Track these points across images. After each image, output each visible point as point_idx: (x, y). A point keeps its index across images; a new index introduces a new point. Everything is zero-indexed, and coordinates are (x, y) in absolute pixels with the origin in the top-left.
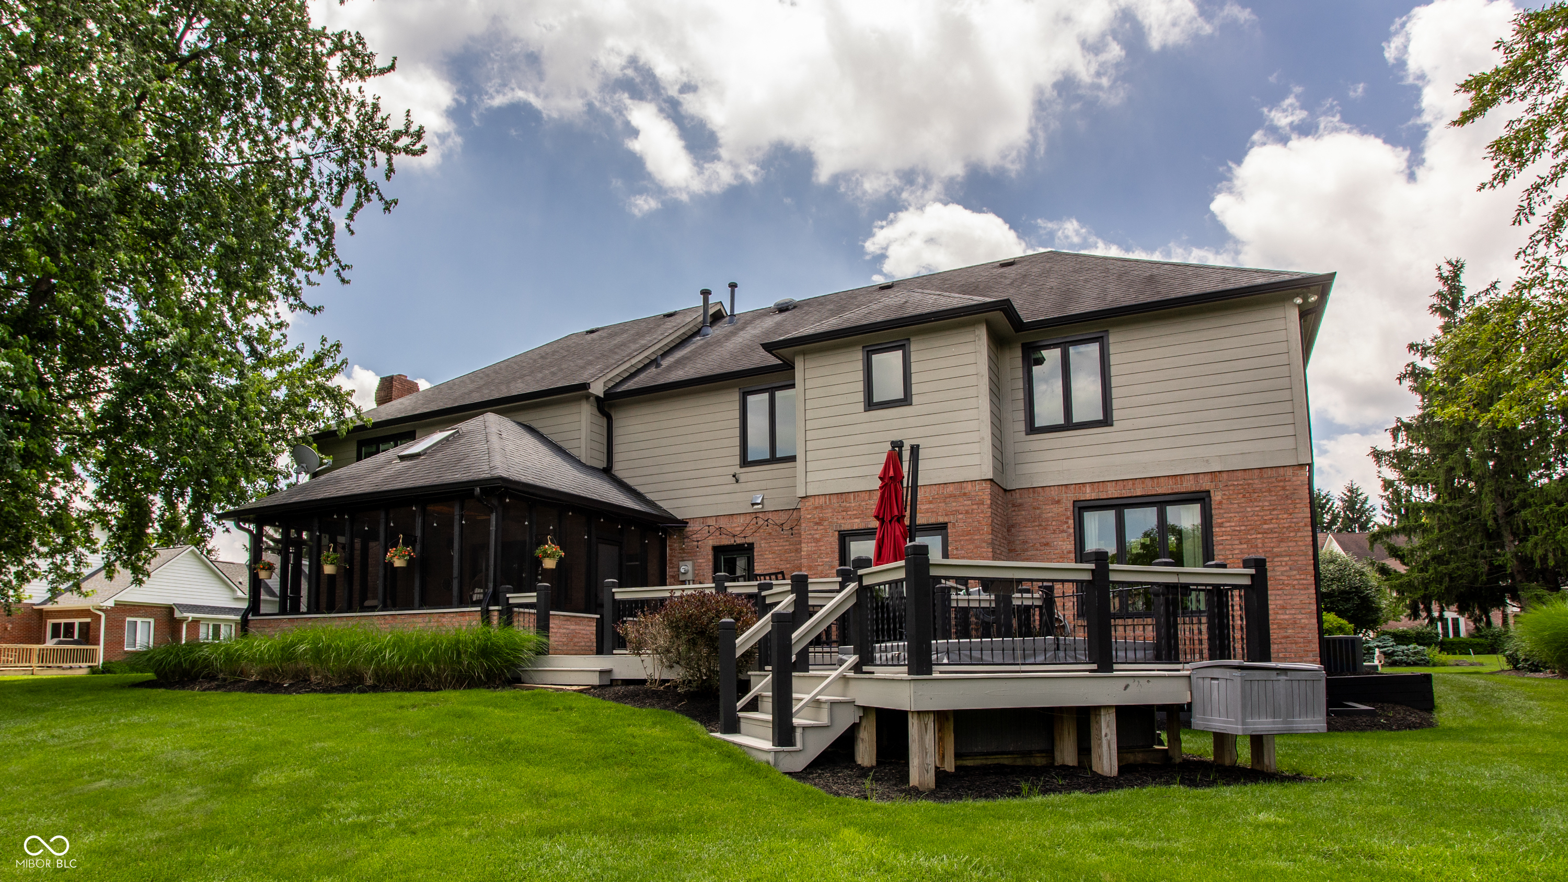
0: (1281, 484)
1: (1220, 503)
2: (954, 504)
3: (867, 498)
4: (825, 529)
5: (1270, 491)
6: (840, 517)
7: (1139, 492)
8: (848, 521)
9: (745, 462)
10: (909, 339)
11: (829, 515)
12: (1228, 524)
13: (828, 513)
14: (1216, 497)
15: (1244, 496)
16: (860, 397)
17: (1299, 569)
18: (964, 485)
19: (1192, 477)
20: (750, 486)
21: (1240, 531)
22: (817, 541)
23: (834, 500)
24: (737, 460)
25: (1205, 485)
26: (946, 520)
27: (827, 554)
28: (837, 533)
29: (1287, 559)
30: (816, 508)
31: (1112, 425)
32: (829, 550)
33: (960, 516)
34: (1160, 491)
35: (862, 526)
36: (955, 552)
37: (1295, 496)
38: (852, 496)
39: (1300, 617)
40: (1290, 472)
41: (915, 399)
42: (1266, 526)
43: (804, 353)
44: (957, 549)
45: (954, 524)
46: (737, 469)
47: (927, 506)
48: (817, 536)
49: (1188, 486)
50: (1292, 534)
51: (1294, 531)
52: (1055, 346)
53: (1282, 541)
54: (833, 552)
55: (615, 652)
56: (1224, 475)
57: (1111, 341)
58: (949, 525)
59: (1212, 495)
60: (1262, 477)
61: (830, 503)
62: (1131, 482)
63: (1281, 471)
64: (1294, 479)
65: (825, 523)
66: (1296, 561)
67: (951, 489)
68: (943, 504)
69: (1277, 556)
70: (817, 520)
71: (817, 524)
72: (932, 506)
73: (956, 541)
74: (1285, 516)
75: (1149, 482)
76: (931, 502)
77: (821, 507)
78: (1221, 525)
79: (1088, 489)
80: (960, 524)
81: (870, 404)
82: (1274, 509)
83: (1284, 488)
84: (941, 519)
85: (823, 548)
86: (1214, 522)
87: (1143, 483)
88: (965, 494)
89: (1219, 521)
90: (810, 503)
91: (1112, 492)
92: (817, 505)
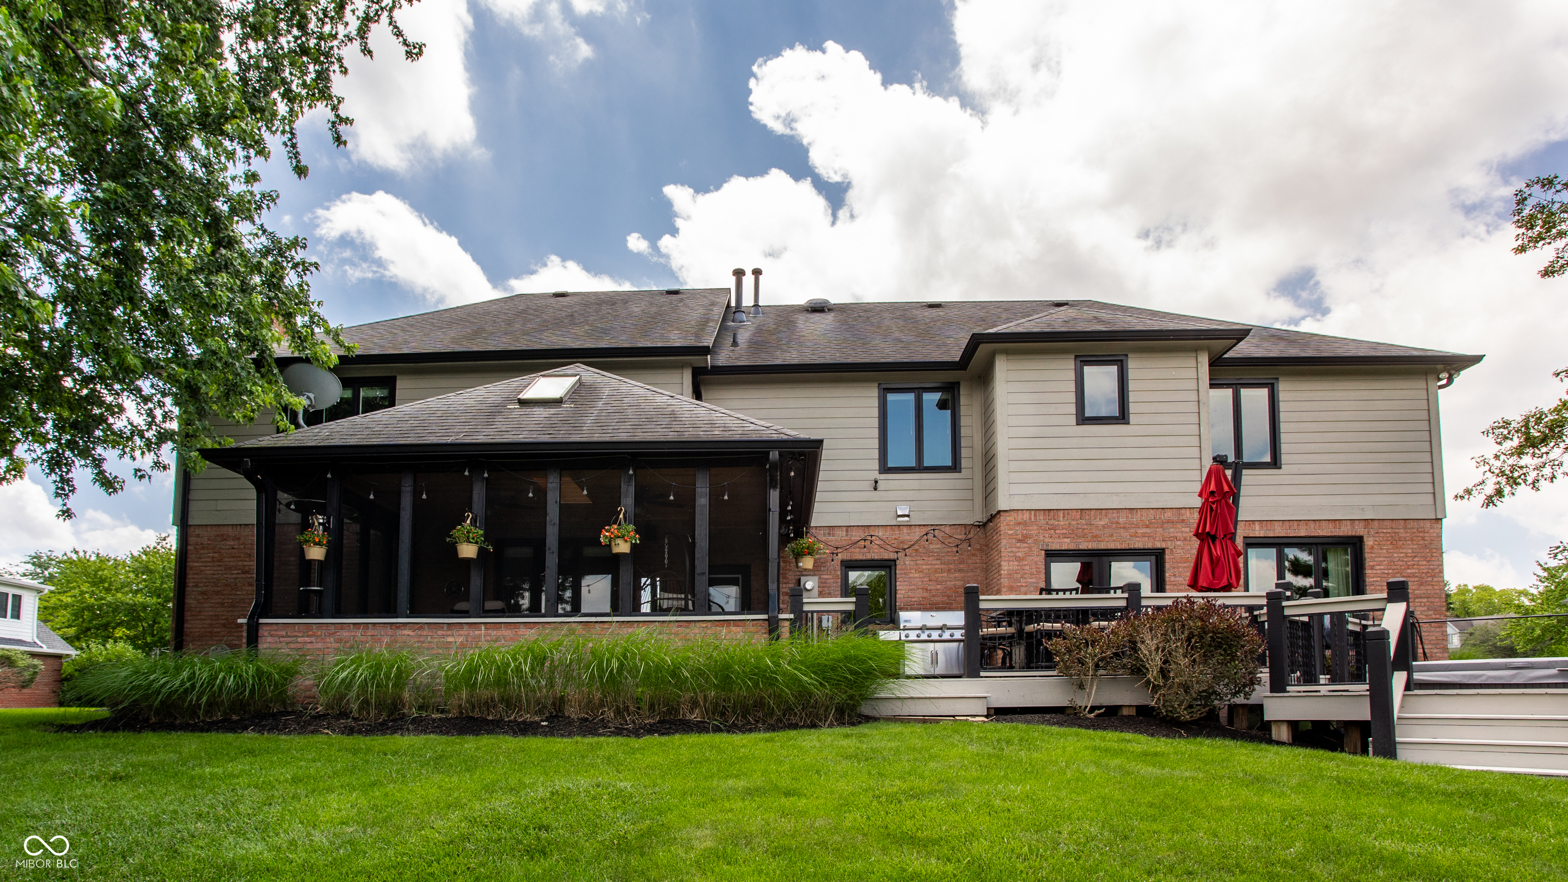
0: (1421, 534)
1: (1372, 547)
2: (1172, 530)
3: (1078, 516)
4: (1030, 548)
5: (1412, 540)
6: (1047, 535)
7: (1303, 533)
8: (1057, 540)
9: (885, 468)
10: (1127, 355)
11: (1034, 532)
12: (1378, 567)
13: (1034, 530)
14: (1369, 542)
15: (1391, 543)
16: (1072, 409)
17: (1435, 610)
18: (1183, 511)
19: (1349, 523)
20: (891, 495)
21: (1388, 574)
22: (1019, 559)
23: (1041, 516)
24: (876, 465)
25: (1359, 530)
26: (1164, 546)
27: (1032, 574)
28: (1043, 552)
29: (1425, 600)
30: (1019, 524)
31: (1280, 468)
32: (1034, 570)
33: (1178, 543)
34: (1321, 533)
35: (1072, 547)
36: (1173, 579)
37: (1433, 546)
38: (1061, 514)
39: (1435, 651)
40: (1428, 524)
41: (1132, 419)
42: (1409, 571)
43: (1007, 352)
44: (1175, 575)
45: (1172, 550)
46: (876, 475)
47: (1144, 530)
48: (1020, 554)
49: (1345, 531)
50: (1430, 579)
51: (1432, 576)
52: (1228, 386)
53: (1421, 584)
54: (1039, 572)
55: (982, 674)
56: (1376, 523)
57: (1280, 389)
58: (1167, 552)
59: (1365, 540)
60: (1405, 528)
61: (1036, 519)
62: (1296, 523)
63: (1421, 523)
64: (1432, 531)
65: (1030, 541)
66: (1431, 602)
67: (1168, 514)
68: (1160, 530)
69: (1418, 598)
70: (1020, 537)
71: (1019, 541)
72: (1148, 530)
73: (1174, 568)
74: (1424, 563)
75: (1312, 525)
76: (1147, 527)
77: (1024, 524)
78: (1372, 568)
79: (1257, 526)
80: (1178, 551)
81: (1083, 419)
82: (1415, 556)
83: (1423, 538)
84: (1158, 545)
85: (1028, 568)
86: (1367, 565)
87: (1307, 524)
88: (1183, 521)
89: (1371, 564)
90: (1012, 518)
91: (1279, 531)
92: (1019, 520)
